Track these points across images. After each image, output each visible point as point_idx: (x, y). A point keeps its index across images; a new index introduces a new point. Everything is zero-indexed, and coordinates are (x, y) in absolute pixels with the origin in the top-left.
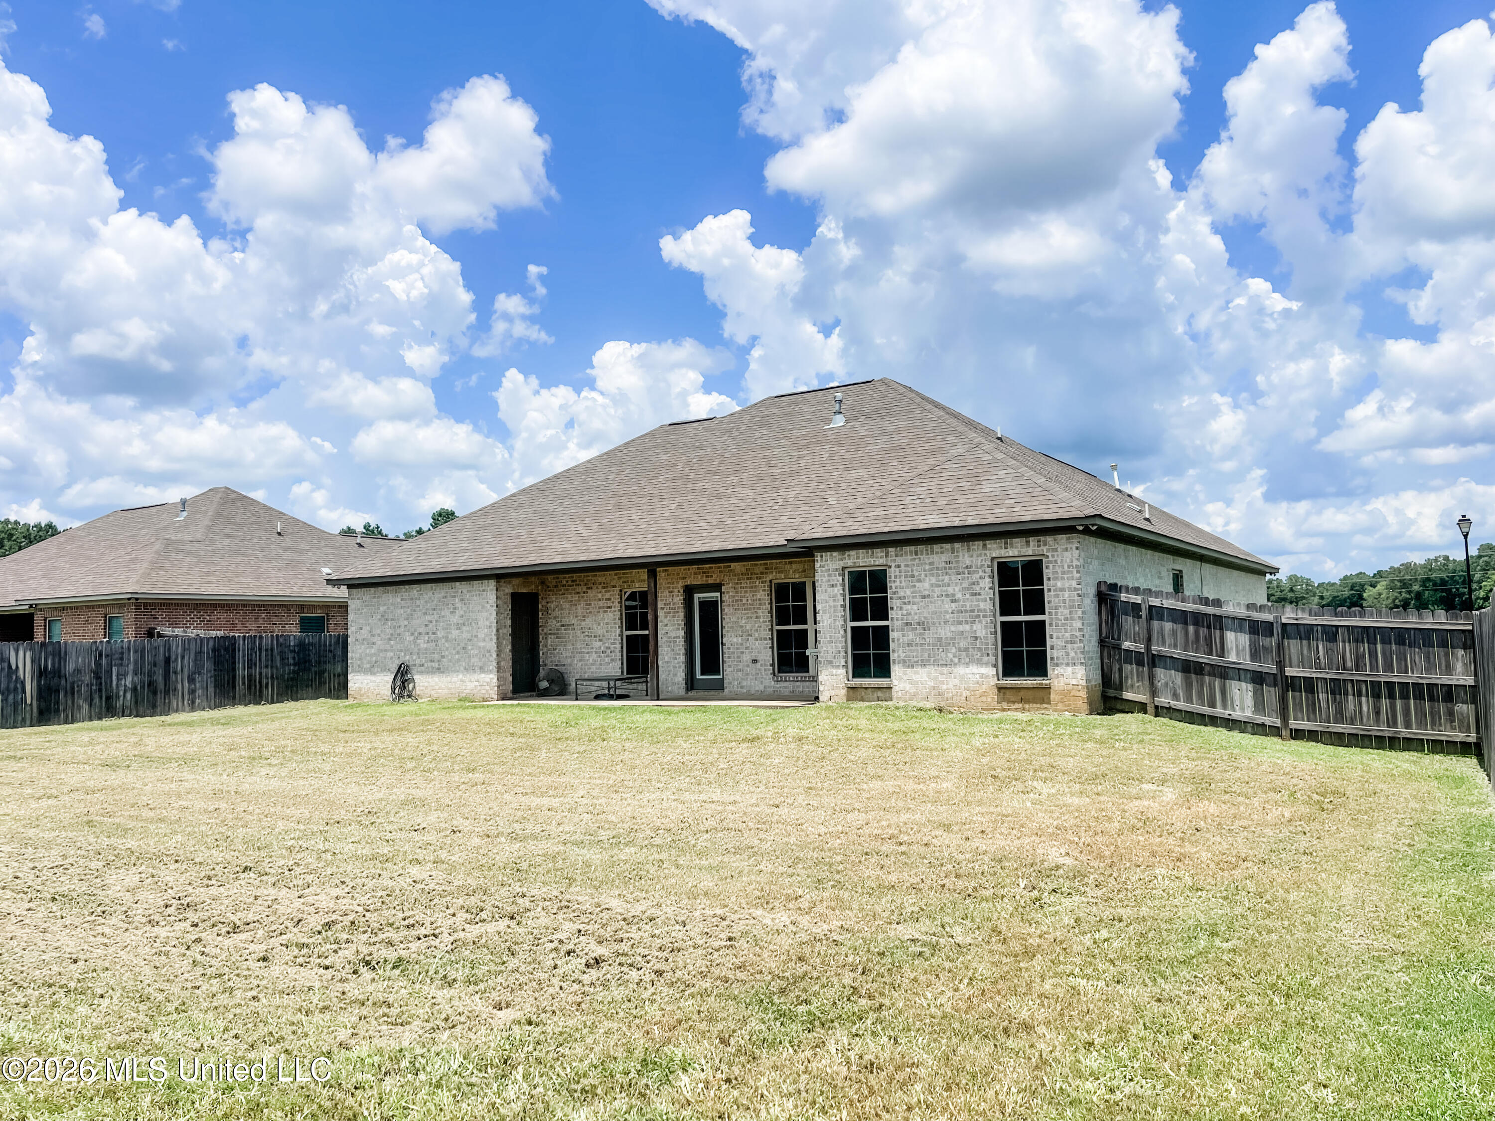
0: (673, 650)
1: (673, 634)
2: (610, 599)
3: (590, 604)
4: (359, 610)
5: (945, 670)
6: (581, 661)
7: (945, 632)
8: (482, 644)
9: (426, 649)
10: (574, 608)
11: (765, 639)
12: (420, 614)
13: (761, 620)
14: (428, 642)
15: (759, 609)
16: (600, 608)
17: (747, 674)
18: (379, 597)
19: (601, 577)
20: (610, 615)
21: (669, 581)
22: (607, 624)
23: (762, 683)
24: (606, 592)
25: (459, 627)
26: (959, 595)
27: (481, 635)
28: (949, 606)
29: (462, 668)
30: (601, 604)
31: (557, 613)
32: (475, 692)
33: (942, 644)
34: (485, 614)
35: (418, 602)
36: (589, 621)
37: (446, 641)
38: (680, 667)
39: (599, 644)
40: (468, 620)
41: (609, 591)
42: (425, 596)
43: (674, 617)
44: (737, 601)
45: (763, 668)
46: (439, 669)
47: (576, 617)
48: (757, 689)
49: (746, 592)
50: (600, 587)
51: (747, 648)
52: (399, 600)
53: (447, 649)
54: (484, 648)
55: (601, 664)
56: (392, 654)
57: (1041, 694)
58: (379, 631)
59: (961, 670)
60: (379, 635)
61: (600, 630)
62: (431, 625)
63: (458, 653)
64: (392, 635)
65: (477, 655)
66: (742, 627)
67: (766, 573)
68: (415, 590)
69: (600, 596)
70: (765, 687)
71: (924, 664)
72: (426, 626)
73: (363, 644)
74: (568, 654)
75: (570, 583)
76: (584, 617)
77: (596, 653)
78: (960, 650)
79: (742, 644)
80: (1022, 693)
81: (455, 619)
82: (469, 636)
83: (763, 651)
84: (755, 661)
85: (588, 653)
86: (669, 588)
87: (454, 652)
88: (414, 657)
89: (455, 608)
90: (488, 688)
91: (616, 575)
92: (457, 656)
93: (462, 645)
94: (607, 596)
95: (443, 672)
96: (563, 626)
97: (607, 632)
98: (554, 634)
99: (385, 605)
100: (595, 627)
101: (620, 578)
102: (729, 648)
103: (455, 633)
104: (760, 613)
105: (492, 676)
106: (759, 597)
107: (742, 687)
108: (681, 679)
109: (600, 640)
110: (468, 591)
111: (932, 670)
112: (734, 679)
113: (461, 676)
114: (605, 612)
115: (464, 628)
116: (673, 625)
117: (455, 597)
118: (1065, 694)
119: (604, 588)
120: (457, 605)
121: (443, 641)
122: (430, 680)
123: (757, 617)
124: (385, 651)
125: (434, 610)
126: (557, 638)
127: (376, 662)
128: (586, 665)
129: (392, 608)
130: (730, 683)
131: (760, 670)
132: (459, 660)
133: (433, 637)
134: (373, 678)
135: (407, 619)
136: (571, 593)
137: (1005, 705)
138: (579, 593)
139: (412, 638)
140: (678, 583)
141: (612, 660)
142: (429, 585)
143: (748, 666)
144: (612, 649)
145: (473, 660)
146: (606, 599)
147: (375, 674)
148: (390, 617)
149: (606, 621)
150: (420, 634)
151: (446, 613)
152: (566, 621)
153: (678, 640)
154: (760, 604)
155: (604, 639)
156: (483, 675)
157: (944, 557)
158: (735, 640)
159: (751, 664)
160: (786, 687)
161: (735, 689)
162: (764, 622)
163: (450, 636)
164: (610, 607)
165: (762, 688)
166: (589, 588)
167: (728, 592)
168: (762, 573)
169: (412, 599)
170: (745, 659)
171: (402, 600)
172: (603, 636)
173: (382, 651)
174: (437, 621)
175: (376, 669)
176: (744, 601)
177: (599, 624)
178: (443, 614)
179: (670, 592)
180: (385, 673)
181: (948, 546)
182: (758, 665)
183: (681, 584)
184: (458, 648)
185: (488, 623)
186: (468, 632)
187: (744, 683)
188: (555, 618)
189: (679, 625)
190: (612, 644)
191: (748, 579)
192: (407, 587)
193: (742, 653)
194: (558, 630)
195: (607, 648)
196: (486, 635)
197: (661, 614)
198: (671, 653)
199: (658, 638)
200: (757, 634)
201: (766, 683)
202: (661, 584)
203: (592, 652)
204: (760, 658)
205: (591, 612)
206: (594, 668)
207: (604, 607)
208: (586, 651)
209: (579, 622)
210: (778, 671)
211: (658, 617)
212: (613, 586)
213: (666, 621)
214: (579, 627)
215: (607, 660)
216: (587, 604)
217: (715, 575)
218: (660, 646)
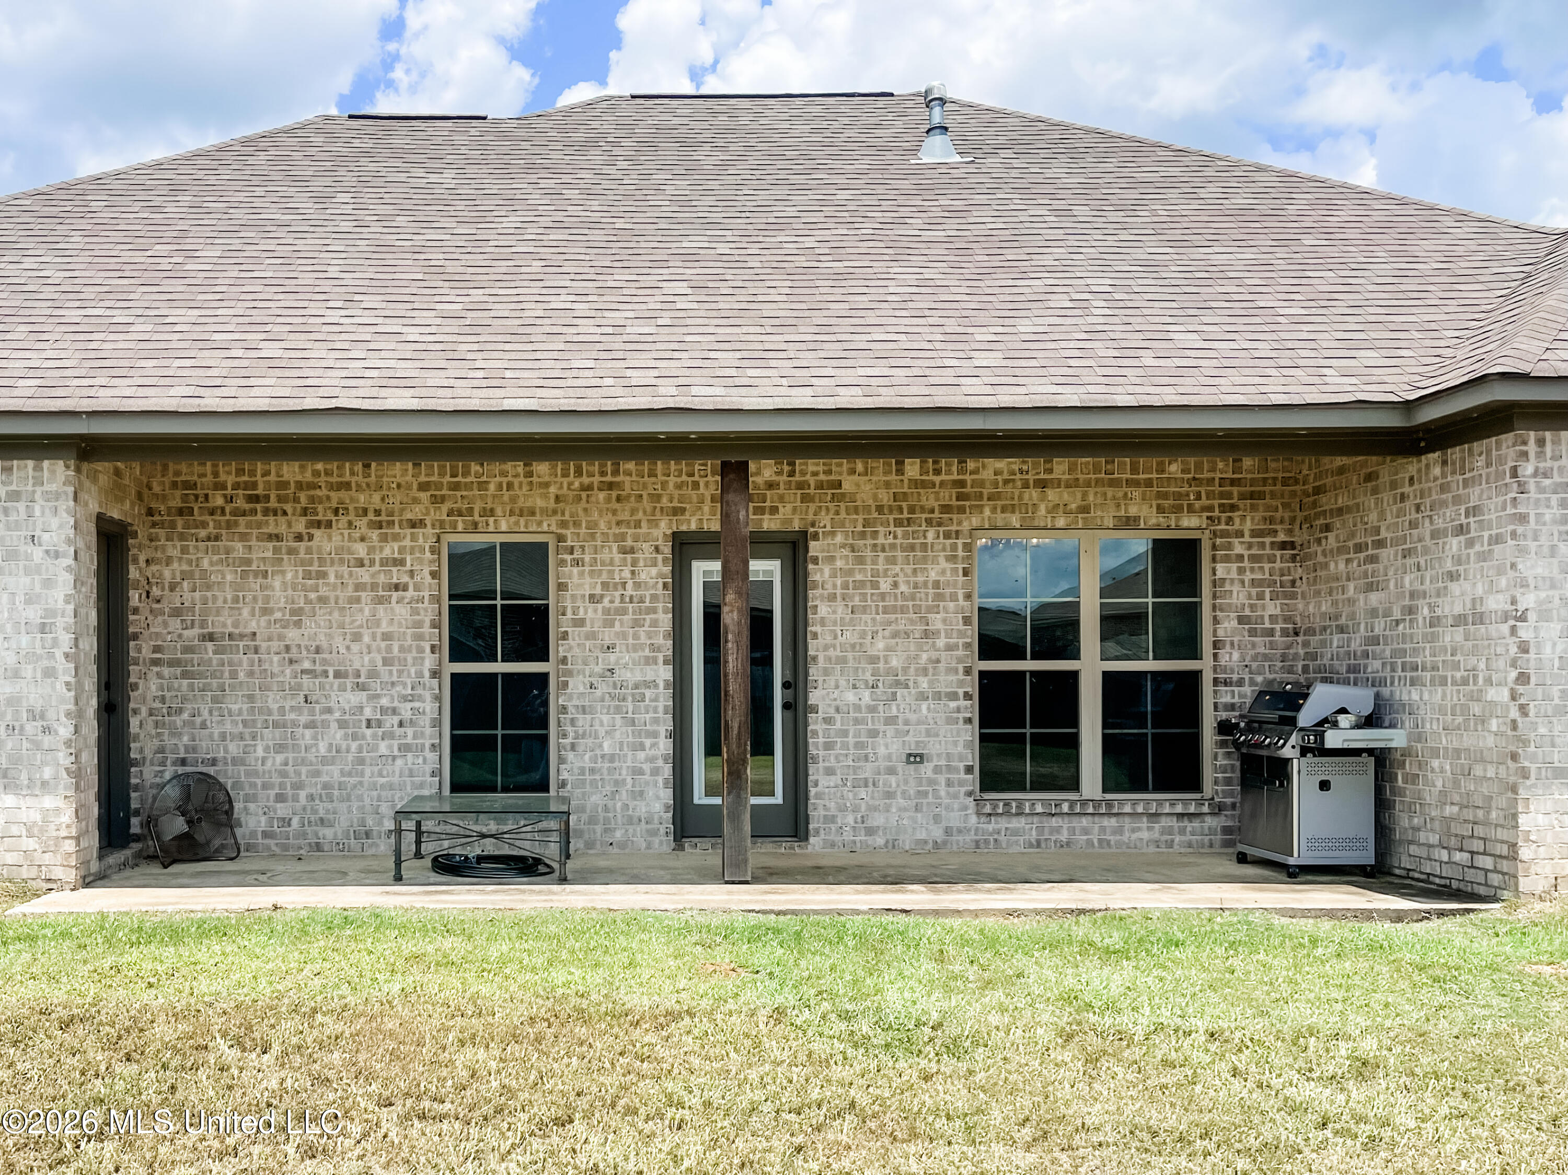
0: (633, 722)
1: (632, 677)
2: (401, 562)
3: (322, 575)
6: (280, 748)
10: (255, 584)
11: (953, 696)
13: (941, 642)
15: (935, 610)
16: (359, 587)
17: (889, 795)
20: (402, 611)
21: (625, 516)
22: (387, 637)
23: (937, 819)
24: (384, 539)
30: (364, 575)
31: (187, 595)
36: (315, 628)
38: (655, 772)
39: (355, 698)
41: (396, 538)
43: (637, 623)
44: (859, 585)
45: (942, 779)
47: (266, 611)
48: (921, 835)
49: (892, 561)
50: (362, 523)
51: (891, 721)
55: (361, 761)
66: (874, 660)
67: (961, 510)
69: (361, 550)
70: (948, 831)
74: (228, 727)
75: (241, 503)
76: (293, 612)
77: (342, 724)
79: (872, 709)
83: (944, 729)
84: (915, 758)
85: (311, 725)
86: (622, 537)
94: (390, 550)
96: (211, 637)
97: (386, 662)
98: (172, 663)
100: (339, 645)
101: (437, 500)
102: (828, 721)
104: (937, 621)
106: (933, 575)
107: (871, 831)
108: (658, 807)
109: (360, 688)
112: (843, 809)
114: (380, 601)
116: (635, 648)
119: (377, 521)
123: (926, 634)
126: (185, 675)
128: (303, 762)
130: (832, 819)
131: (931, 782)
136: (244, 537)
138: (278, 537)
140: (654, 523)
141: (405, 748)
143: (891, 771)
144: (407, 715)
146: (384, 562)
149: (384, 627)
152: (223, 623)
153: (648, 693)
154: (939, 597)
155: (376, 685)
158: (850, 697)
159: (900, 767)
160: (1016, 832)
161: (848, 836)
162: (949, 648)
164: (397, 587)
165: (937, 833)
166: (318, 524)
167: (832, 559)
168: (946, 509)
170: (882, 751)
172: (373, 674)
176: (885, 585)
177: (357, 638)
179: (624, 551)
182: (927, 769)
183: (665, 527)
187: (878, 820)
188: (176, 612)
189: (654, 648)
190: (405, 699)
191: (898, 523)
193: (874, 734)
194: (188, 650)
195: (383, 710)
197: (591, 613)
198: (623, 733)
199: (577, 685)
200: (924, 683)
201: (954, 819)
202: (592, 525)
203: (325, 724)
204: (933, 748)
205: (323, 600)
206: (333, 773)
207: (374, 587)
208: (304, 719)
209: (276, 630)
210: (986, 785)
211: (580, 623)
212: (413, 524)
213: (608, 636)
214: (275, 645)
215: (383, 748)
216: (308, 575)
217: (785, 510)
218: (584, 710)
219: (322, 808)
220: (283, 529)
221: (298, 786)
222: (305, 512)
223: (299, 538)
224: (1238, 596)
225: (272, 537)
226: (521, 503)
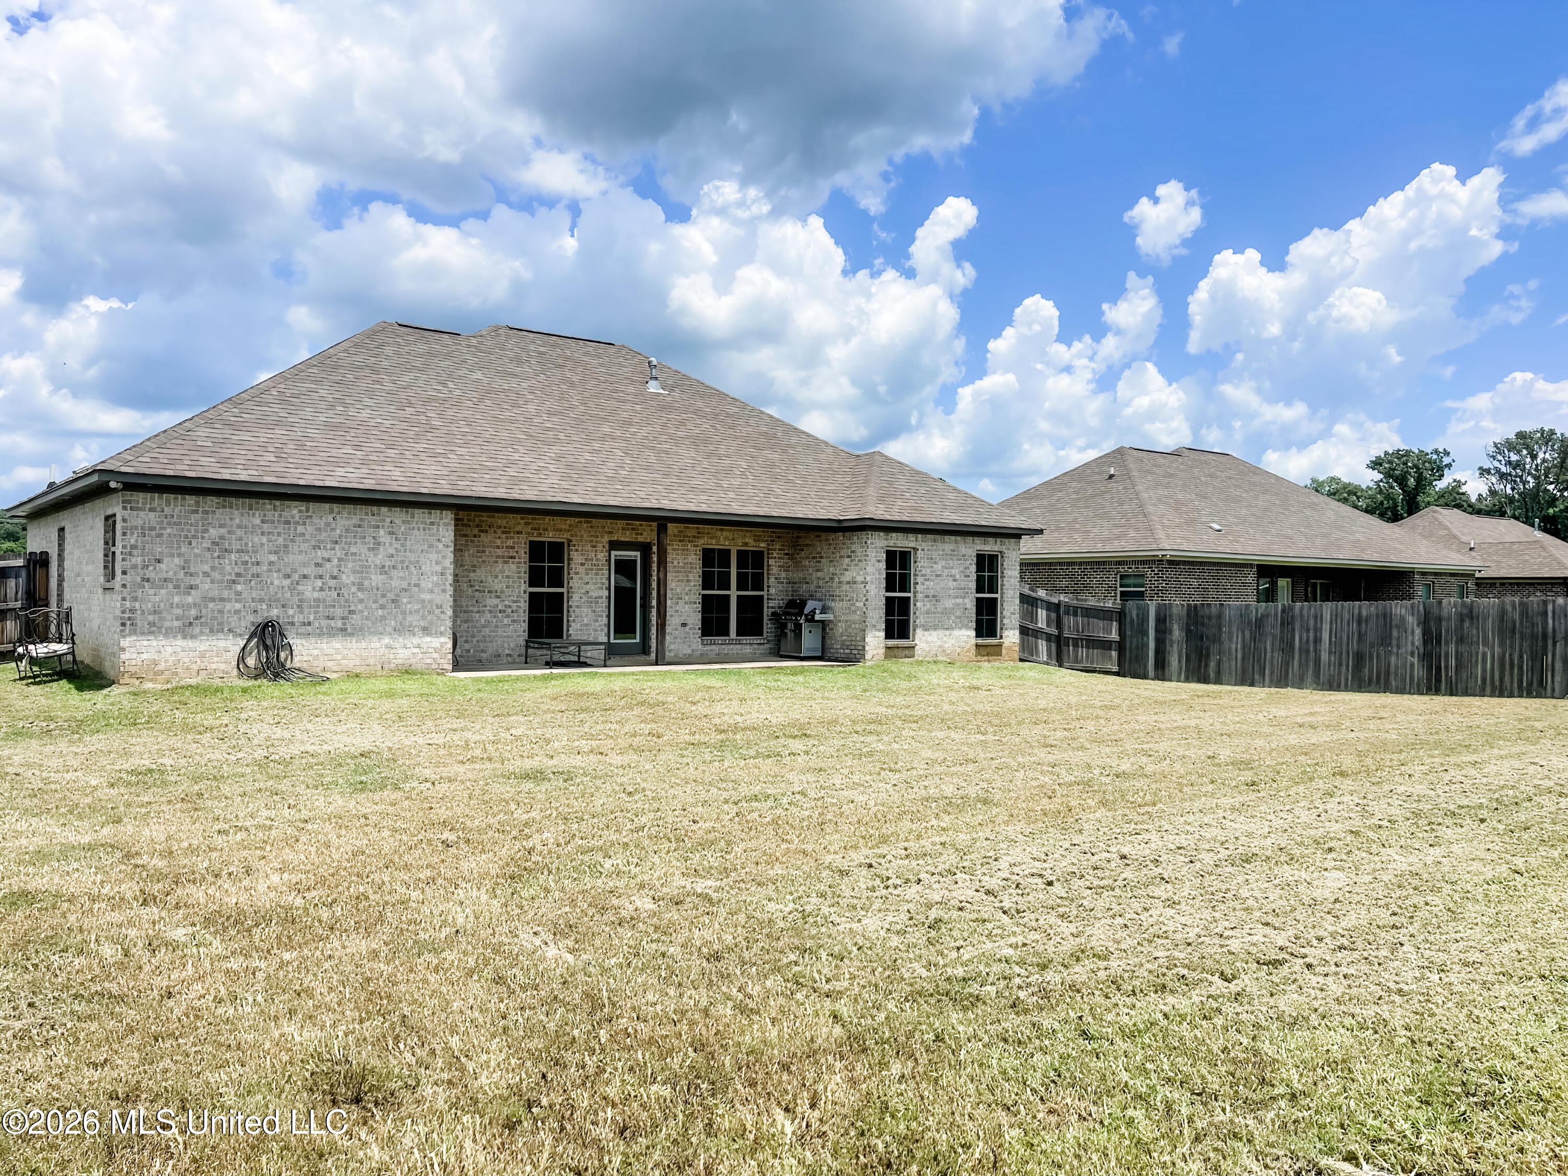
0: (594, 611)
1: (594, 594)
2: (513, 548)
3: (484, 552)
4: (152, 529)
5: (947, 633)
6: (466, 621)
7: (949, 604)
8: (427, 597)
9: (317, 600)
11: (695, 603)
12: (304, 546)
13: (691, 584)
14: (322, 589)
15: (690, 572)
16: (498, 557)
17: (675, 638)
18: (206, 512)
19: (501, 520)
20: (513, 567)
21: (595, 534)
22: (508, 577)
23: (691, 645)
24: (507, 538)
25: (383, 570)
26: (958, 577)
27: (426, 584)
28: (952, 584)
29: (389, 629)
30: (499, 552)
32: (413, 661)
33: (946, 612)
34: (434, 556)
35: (300, 529)
36: (480, 574)
37: (359, 590)
38: (602, 630)
39: (496, 601)
40: (403, 562)
41: (512, 538)
42: (315, 520)
43: (597, 574)
45: (693, 632)
46: (343, 630)
48: (685, 650)
49: (678, 554)
50: (498, 532)
51: (677, 611)
52: (257, 521)
53: (361, 601)
54: (430, 601)
55: (497, 626)
56: (238, 606)
57: (997, 649)
58: (206, 568)
59: (957, 633)
60: (206, 574)
61: (498, 585)
62: (328, 565)
63: (382, 607)
64: (238, 575)
65: (417, 611)
66: (672, 589)
67: (698, 537)
68: (295, 510)
69: (499, 542)
70: (693, 650)
71: (936, 628)
72: (317, 565)
73: (162, 587)
76: (474, 566)
77: (490, 612)
78: (957, 617)
80: (989, 649)
81: (379, 559)
82: (404, 585)
83: (691, 615)
84: (684, 625)
85: (478, 612)
86: (591, 541)
87: (374, 606)
88: (291, 612)
89: (379, 544)
90: (436, 655)
91: (522, 519)
92: (380, 612)
93: (391, 596)
94: (510, 543)
95: (352, 635)
97: (507, 587)
99: (221, 526)
100: (490, 579)
101: (528, 524)
103: (377, 579)
104: (691, 577)
105: (443, 640)
106: (689, 560)
107: (670, 651)
108: (602, 644)
109: (498, 597)
110: (404, 522)
111: (941, 633)
113: (387, 640)
114: (506, 562)
115: (394, 573)
116: (596, 584)
117: (378, 527)
118: (1009, 649)
119: (505, 533)
120: (382, 540)
121: (354, 589)
122: (324, 646)
123: (687, 581)
124: (222, 600)
125: (336, 542)
127: (197, 618)
128: (475, 627)
129: (239, 533)
131: (687, 633)
132: (383, 618)
133: (332, 583)
134: (190, 643)
135: (276, 553)
137: (979, 658)
138: (466, 536)
139: (287, 582)
140: (602, 537)
141: (514, 621)
142: (327, 506)
143: (676, 629)
144: (513, 608)
145: (409, 618)
146: (507, 547)
147: (193, 637)
148: (236, 546)
149: (507, 573)
150: (305, 577)
151: (360, 548)
153: (600, 601)
154: (691, 568)
155: (503, 595)
156: (428, 639)
157: (951, 546)
159: (679, 627)
160: (712, 650)
162: (694, 586)
163: (366, 583)
164: (512, 557)
165: (690, 651)
166: (482, 531)
168: (694, 537)
169: (288, 523)
170: (674, 622)
171: (263, 522)
172: (502, 592)
173: (213, 600)
174: (340, 560)
175: (197, 630)
176: (675, 563)
177: (496, 577)
178: (353, 550)
179: (593, 546)
180: (221, 636)
181: (953, 538)
182: (687, 629)
183: (606, 539)
184: (382, 601)
185: (438, 568)
186: (403, 578)
187: (672, 647)
190: (515, 602)
191: (680, 541)
192: (278, 503)
193: (672, 616)
195: (506, 606)
196: (437, 585)
197: (581, 570)
198: (591, 615)
199: (576, 597)
200: (687, 598)
201: (694, 646)
202: (582, 536)
203: (484, 612)
204: (689, 622)
205: (484, 562)
206: (486, 631)
207: (503, 557)
208: (476, 609)
209: (466, 573)
210: (703, 635)
211: (577, 573)
212: (519, 533)
213: (586, 578)
214: (465, 579)
215: (506, 621)
216: (478, 552)
217: (645, 534)
218: (578, 607)
219: (482, 645)
220: (469, 532)
221: (473, 636)
222: (477, 526)
223: (475, 536)
224: (775, 570)
225: (465, 536)
226: (558, 526)
